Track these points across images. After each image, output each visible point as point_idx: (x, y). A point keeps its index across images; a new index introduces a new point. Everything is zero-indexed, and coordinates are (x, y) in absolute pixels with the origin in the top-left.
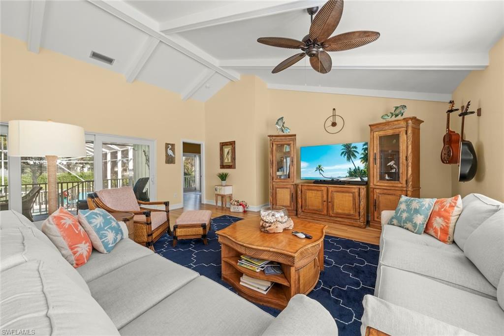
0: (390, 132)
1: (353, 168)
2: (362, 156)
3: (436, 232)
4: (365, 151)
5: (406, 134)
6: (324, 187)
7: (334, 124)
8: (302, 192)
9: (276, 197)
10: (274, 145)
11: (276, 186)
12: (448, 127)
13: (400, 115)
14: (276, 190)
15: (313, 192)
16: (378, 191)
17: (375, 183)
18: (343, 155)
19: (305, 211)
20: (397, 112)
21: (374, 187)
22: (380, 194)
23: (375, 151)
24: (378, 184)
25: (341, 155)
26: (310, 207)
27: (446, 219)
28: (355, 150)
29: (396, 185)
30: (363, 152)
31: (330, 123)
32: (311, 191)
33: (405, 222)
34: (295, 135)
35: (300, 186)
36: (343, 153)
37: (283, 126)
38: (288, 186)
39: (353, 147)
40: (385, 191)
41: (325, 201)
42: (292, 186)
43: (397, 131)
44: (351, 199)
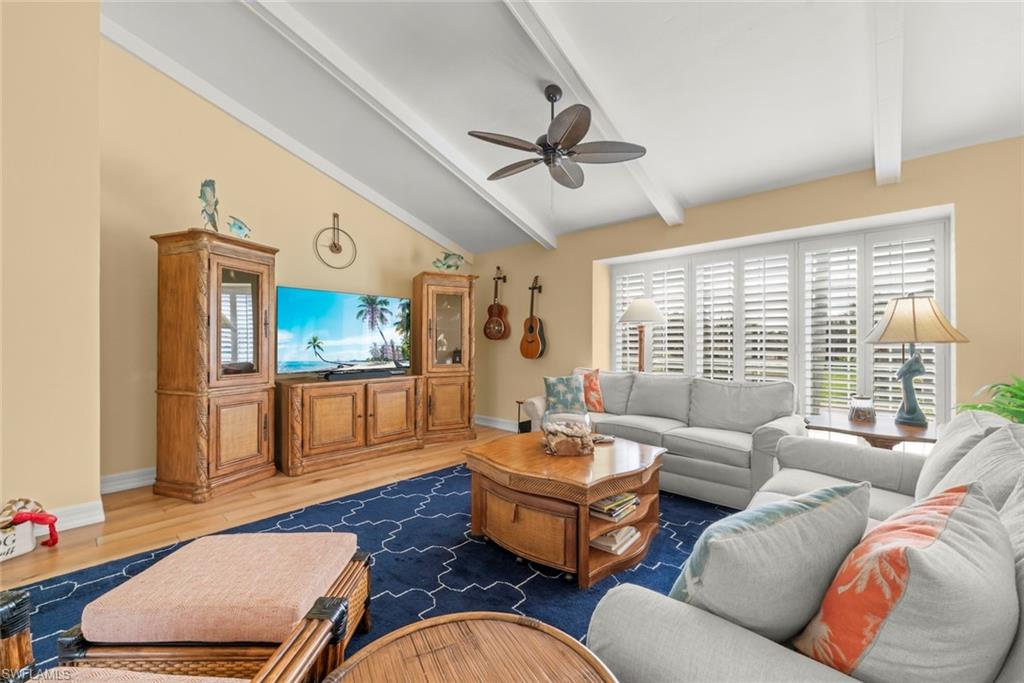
0: (451, 290)
1: (380, 342)
2: (400, 320)
3: (594, 406)
4: (403, 310)
5: (470, 297)
6: (356, 386)
7: (336, 248)
8: (303, 405)
9: (218, 437)
10: (214, 267)
11: (220, 401)
12: (496, 297)
13: (453, 268)
14: (218, 414)
15: (332, 399)
16: (434, 381)
17: (430, 369)
18: (361, 318)
19: (313, 452)
20: (451, 262)
21: (428, 375)
22: (437, 385)
23: (430, 317)
24: (434, 370)
25: (358, 317)
26: (324, 440)
27: (597, 391)
28: (384, 307)
29: (457, 369)
30: (400, 310)
31: (329, 242)
32: (327, 400)
33: (572, 404)
34: (274, 251)
35: (299, 391)
36: (361, 313)
37: (215, 209)
38: (254, 397)
39: (381, 302)
40: (444, 380)
41: (360, 416)
42: (266, 393)
43: (459, 290)
44: (404, 400)
